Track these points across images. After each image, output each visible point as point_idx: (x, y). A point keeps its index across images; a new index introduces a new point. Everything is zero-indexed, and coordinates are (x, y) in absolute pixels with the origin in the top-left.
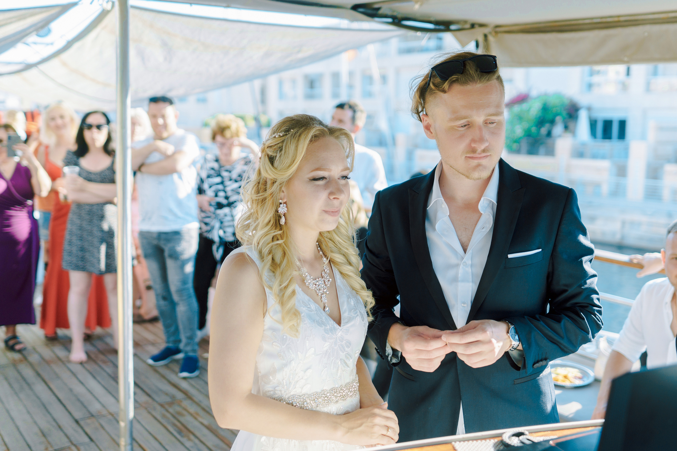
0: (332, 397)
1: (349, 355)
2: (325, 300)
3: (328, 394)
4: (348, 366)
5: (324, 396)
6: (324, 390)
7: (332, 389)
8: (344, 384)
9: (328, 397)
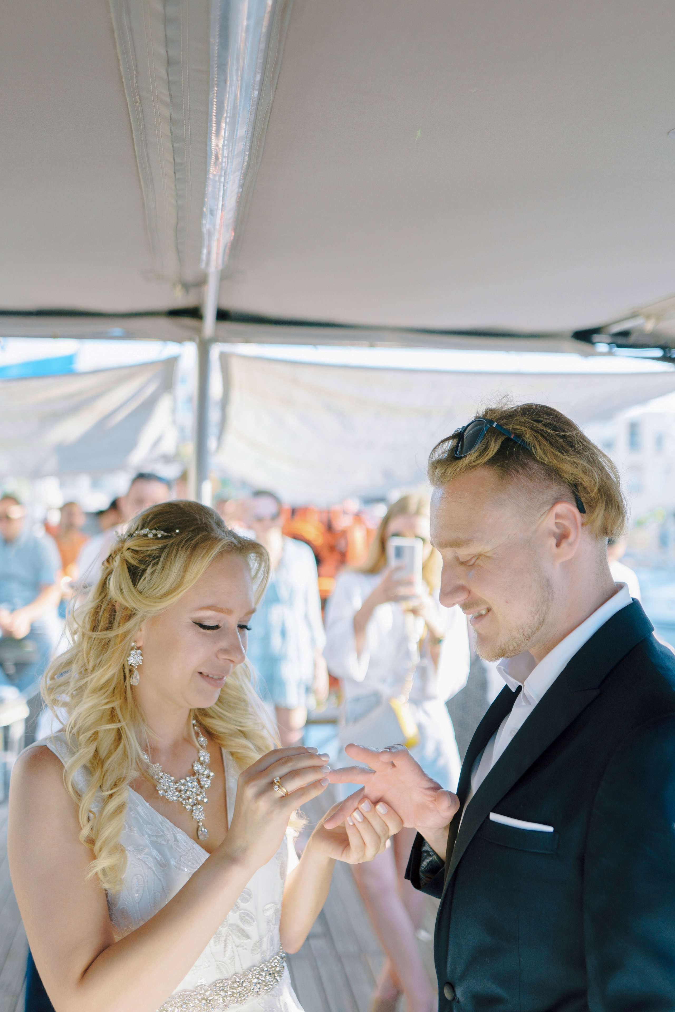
0: (216, 998)
1: (248, 915)
2: (199, 815)
3: (208, 994)
4: (248, 937)
5: (199, 997)
6: (199, 986)
7: (214, 984)
8: (241, 972)
9: (206, 1000)
